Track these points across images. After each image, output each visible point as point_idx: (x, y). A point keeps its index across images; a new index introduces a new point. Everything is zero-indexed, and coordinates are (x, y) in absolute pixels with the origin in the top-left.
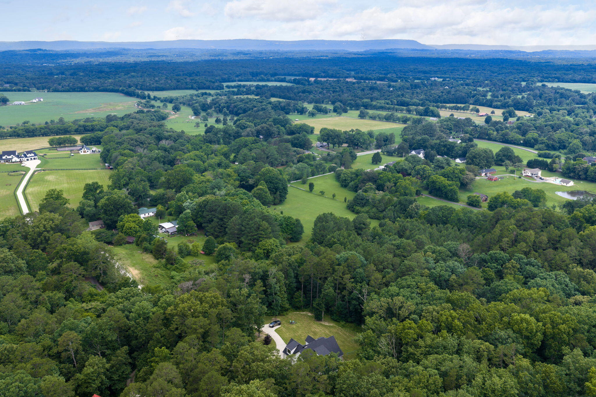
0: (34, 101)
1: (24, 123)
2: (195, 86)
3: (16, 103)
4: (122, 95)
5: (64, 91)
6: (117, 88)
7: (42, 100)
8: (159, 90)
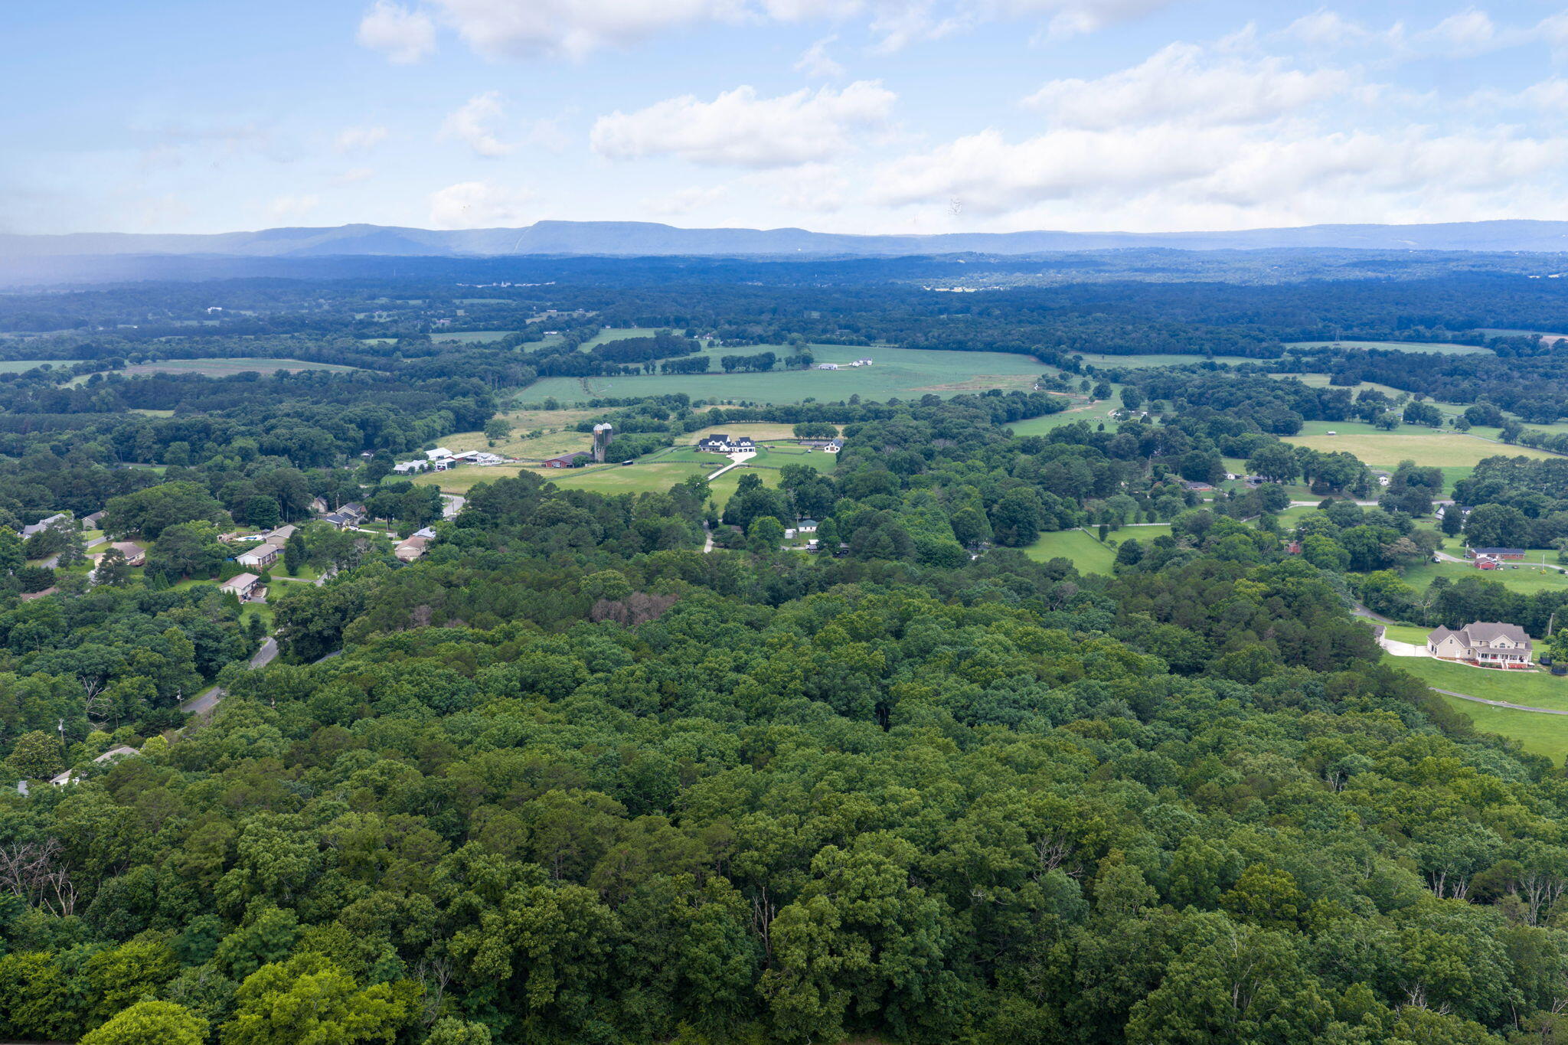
0: (856, 364)
1: (808, 401)
2: (1207, 347)
3: (824, 366)
4: (1033, 359)
5: (927, 348)
6: (1027, 345)
7: (870, 362)
8: (1121, 354)
